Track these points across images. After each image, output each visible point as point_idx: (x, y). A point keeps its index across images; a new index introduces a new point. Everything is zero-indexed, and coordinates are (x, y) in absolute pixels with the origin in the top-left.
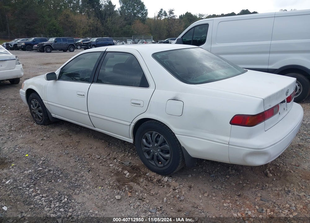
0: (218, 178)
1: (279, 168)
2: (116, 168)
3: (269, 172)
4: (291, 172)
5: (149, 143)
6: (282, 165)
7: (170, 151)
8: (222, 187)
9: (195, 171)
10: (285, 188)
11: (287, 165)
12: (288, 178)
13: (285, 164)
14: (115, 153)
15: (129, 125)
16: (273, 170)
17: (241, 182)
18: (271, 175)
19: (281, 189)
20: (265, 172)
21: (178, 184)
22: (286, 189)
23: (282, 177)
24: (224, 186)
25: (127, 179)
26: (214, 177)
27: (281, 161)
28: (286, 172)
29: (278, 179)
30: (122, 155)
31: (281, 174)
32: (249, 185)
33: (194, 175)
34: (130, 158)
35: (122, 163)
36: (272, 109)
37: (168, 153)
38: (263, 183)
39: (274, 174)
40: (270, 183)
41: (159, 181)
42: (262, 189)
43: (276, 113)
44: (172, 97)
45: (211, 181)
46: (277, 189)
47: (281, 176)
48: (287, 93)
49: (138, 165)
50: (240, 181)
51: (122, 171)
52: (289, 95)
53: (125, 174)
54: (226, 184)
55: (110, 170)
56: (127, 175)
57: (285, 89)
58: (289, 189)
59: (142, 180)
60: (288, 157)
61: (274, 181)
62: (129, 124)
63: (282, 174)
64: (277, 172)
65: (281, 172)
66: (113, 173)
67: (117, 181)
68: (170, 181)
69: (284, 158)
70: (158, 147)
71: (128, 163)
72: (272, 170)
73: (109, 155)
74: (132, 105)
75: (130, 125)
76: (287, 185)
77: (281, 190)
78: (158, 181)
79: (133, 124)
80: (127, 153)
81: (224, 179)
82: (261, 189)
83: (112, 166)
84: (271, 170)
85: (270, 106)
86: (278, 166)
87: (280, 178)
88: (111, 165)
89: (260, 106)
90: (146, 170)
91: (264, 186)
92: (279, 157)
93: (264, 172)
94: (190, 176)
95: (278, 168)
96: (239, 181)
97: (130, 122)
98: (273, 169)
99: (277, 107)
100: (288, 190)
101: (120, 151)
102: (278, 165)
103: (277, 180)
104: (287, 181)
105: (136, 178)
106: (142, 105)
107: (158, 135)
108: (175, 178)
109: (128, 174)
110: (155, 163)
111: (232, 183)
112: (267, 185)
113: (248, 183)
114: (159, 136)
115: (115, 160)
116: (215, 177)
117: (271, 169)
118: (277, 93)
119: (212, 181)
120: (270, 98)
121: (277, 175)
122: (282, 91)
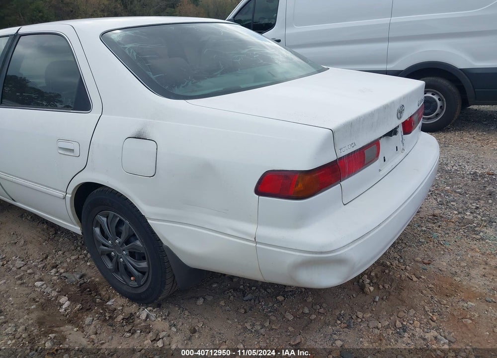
0: (260, 302)
1: (390, 271)
2: (49, 290)
3: (368, 281)
4: (412, 280)
5: (107, 238)
6: (396, 263)
7: (145, 254)
8: (263, 326)
9: (216, 287)
10: (396, 322)
11: (408, 262)
12: (404, 294)
13: (402, 261)
14: (60, 253)
15: (62, 197)
16: (377, 278)
17: (306, 311)
18: (372, 289)
19: (387, 323)
20: (361, 281)
21: (167, 324)
22: (398, 324)
23: (393, 293)
24: (267, 324)
25: (62, 318)
26: (250, 300)
27: (396, 255)
28: (402, 280)
29: (385, 297)
30: (73, 258)
31: (391, 285)
32: (322, 318)
33: (210, 298)
34: (88, 264)
35: (65, 277)
36: (361, 152)
37: (142, 258)
38: (352, 308)
39: (378, 285)
40: (368, 308)
41: (130, 319)
42: (348, 327)
43: (372, 161)
44: (133, 131)
45: (243, 311)
46: (380, 325)
47: (392, 289)
48: (400, 112)
49: (97, 280)
50: (306, 308)
51: (57, 297)
52: (405, 117)
53: (61, 305)
54: (273, 318)
55: (33, 295)
56: (64, 307)
57: (393, 103)
58: (405, 323)
59: (88, 320)
60: (410, 244)
61: (376, 302)
62: (62, 195)
63: (394, 285)
64: (383, 281)
65: (392, 280)
66: (37, 302)
67: (38, 323)
68: (153, 319)
69: (403, 245)
70: (122, 246)
71: (78, 276)
72: (375, 278)
73: (46, 258)
74: (61, 151)
75: (64, 198)
76: (401, 314)
77: (388, 327)
78: (126, 319)
79: (69, 196)
80: (85, 252)
81: (271, 304)
82: (346, 325)
83: (40, 285)
84: (373, 277)
85: (354, 144)
86: (388, 267)
87: (390, 294)
88: (38, 284)
89: (323, 148)
90: (112, 291)
91: (354, 317)
92: (393, 245)
93: (358, 282)
94: (200, 301)
95: (387, 271)
96: (303, 308)
97: (63, 192)
98: (376, 275)
99: (375, 146)
100: (401, 326)
101: (73, 247)
102: (388, 263)
103: (382, 299)
104: (403, 301)
105: (80, 315)
106: (77, 153)
107: (120, 220)
108: (168, 308)
109: (67, 304)
110: (122, 278)
111: (287, 314)
112: (360, 315)
113: (322, 310)
114: (121, 222)
115: (54, 271)
116: (253, 301)
117: (373, 274)
118: (371, 115)
119: (245, 312)
120: (351, 127)
121: (383, 286)
122: (386, 108)
